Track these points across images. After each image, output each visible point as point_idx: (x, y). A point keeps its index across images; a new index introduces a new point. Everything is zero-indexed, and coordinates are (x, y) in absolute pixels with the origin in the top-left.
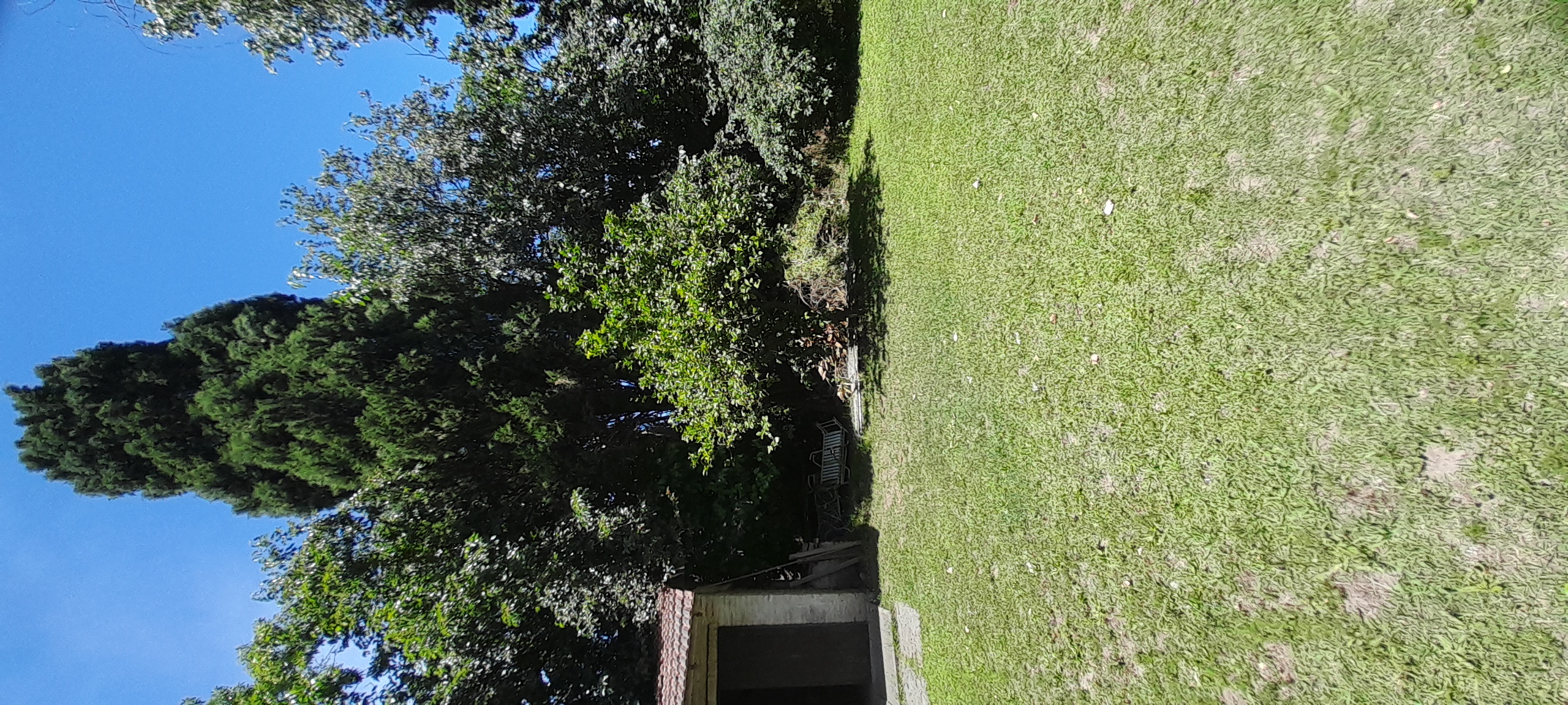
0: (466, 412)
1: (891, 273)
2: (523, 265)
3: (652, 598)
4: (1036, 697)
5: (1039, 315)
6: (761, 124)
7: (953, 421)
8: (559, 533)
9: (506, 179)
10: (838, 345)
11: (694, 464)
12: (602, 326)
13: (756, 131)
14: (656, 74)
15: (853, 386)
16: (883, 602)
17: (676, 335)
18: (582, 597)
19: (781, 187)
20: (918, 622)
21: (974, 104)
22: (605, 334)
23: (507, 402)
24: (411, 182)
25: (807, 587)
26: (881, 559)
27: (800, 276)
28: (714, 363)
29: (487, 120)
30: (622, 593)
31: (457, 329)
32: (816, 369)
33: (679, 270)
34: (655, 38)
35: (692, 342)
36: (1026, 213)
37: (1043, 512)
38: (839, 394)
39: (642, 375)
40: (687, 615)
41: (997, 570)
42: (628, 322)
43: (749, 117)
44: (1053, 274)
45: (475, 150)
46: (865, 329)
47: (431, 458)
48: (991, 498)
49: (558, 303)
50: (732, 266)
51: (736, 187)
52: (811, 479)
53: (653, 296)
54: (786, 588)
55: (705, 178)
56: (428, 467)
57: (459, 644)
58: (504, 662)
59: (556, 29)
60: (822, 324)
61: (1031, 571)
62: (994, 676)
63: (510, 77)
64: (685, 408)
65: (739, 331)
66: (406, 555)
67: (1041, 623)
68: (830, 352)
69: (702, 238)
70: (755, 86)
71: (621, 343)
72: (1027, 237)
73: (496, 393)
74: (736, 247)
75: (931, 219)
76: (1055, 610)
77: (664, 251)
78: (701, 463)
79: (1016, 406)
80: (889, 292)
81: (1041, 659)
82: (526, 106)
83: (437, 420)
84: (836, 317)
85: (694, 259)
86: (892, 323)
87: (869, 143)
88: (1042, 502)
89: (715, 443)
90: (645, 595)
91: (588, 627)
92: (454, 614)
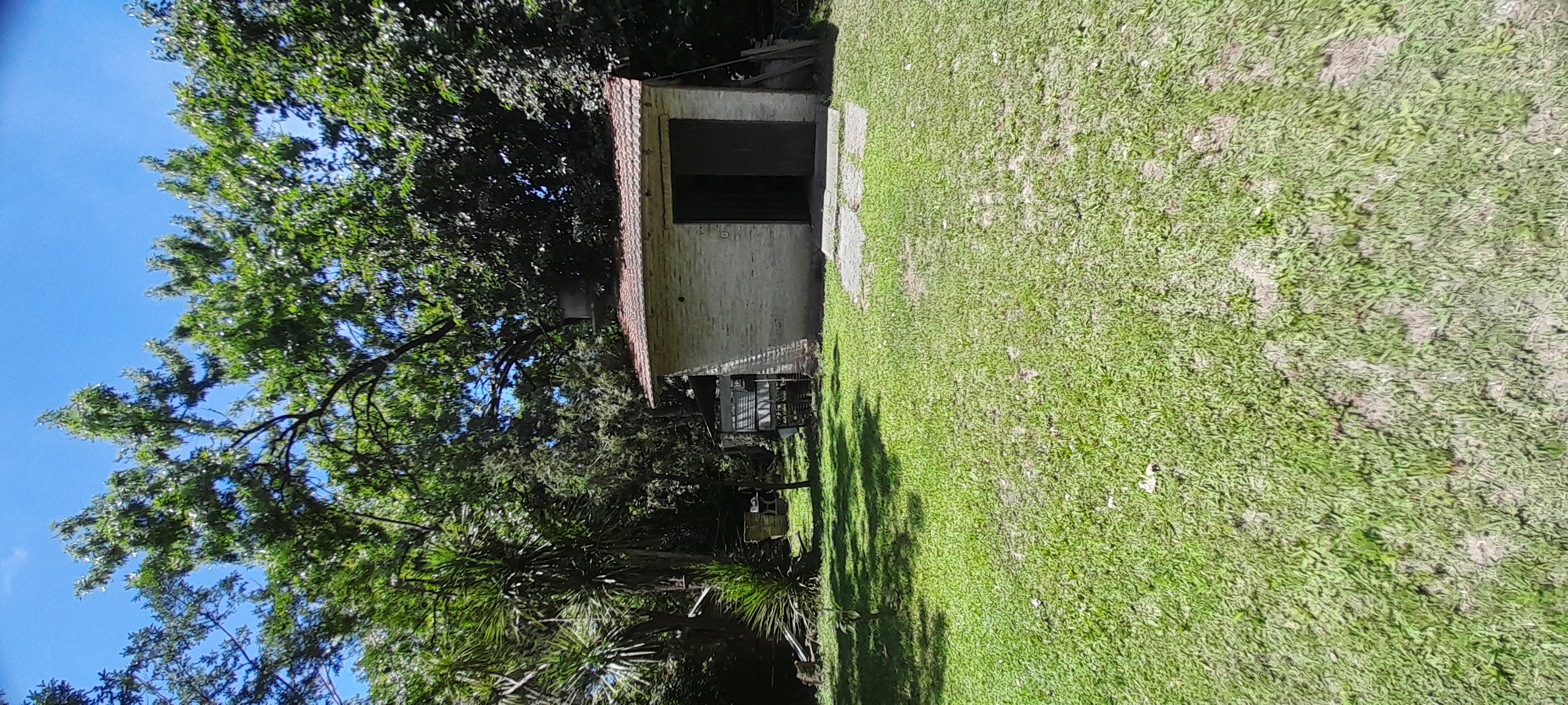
3: (597, 86)
16: (833, 104)
18: (522, 79)
20: (866, 121)
25: (756, 86)
26: (837, 58)
30: (565, 79)
40: (637, 105)
41: (958, 62)
54: (738, 86)
57: (405, 119)
58: (458, 139)
61: (995, 61)
62: (929, 163)
90: (590, 82)
91: (535, 109)
92: (388, 88)
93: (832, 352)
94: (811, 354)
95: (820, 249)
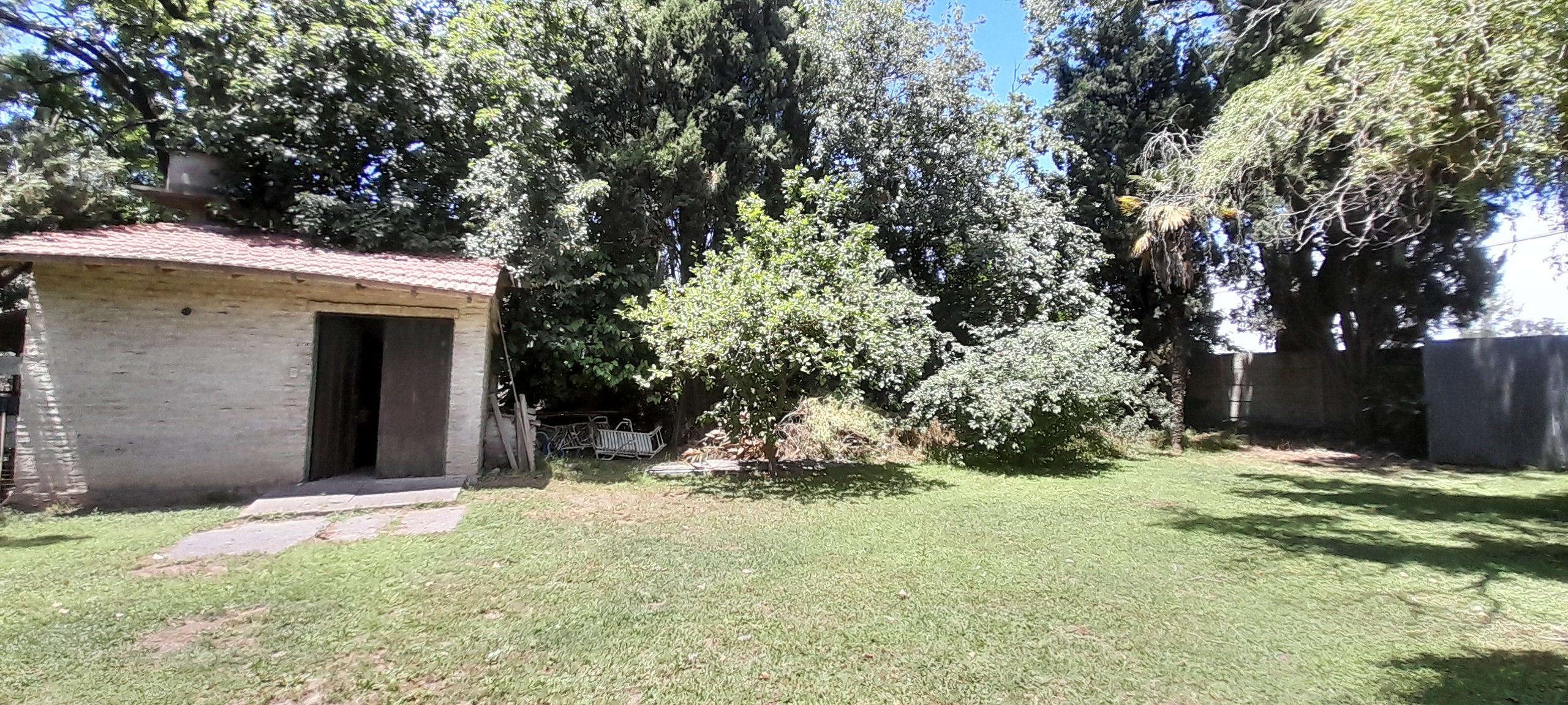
0: (689, 88)
1: (813, 505)
2: (829, 147)
3: (492, 253)
4: (347, 660)
5: (768, 660)
6: (961, 377)
7: (659, 567)
8: (564, 166)
9: (907, 136)
10: (741, 450)
11: (626, 301)
12: (768, 217)
13: (952, 372)
14: (1005, 279)
15: (698, 465)
16: (465, 492)
17: (757, 288)
18: (499, 185)
19: (899, 396)
20: (441, 531)
21: (983, 591)
22: (759, 220)
23: (697, 125)
24: (905, 52)
25: (489, 411)
26: (513, 491)
27: (810, 414)
28: (728, 324)
29: (961, 123)
30: (499, 225)
31: (768, 85)
32: (716, 427)
33: (820, 293)
34: (1039, 279)
35: (749, 303)
36: (874, 645)
37: (556, 666)
38: (690, 451)
39: (717, 253)
40: (468, 288)
41: (494, 617)
42: (770, 242)
43: (967, 366)
44: (811, 675)
45: (933, 111)
46: (756, 478)
47: (646, 54)
48: (575, 609)
49: (791, 177)
50: (824, 345)
51: (900, 351)
52: (604, 420)
53: (796, 267)
54: (490, 390)
55: (908, 322)
56: (638, 52)
57: (460, 67)
58: (437, 107)
59: (1044, 190)
60: (762, 434)
61: (491, 655)
62: (375, 613)
63: (999, 145)
64: (683, 295)
65: (758, 350)
66: (553, 26)
67: (431, 666)
68: (734, 441)
69: (851, 318)
70: (997, 373)
71: (749, 234)
72: (849, 647)
73: (707, 116)
74: (842, 349)
75: (868, 547)
76: (445, 682)
77: (839, 280)
78: (627, 308)
79: (673, 637)
80: (793, 502)
81: (391, 666)
82: (973, 158)
83: (683, 62)
84: (769, 449)
85: (831, 308)
86: (763, 505)
87: (942, 484)
88: (566, 666)
89: (646, 323)
90: (496, 247)
91: (466, 190)
92: (492, 66)
93: (55, 533)
94: (53, 500)
95: (260, 496)
